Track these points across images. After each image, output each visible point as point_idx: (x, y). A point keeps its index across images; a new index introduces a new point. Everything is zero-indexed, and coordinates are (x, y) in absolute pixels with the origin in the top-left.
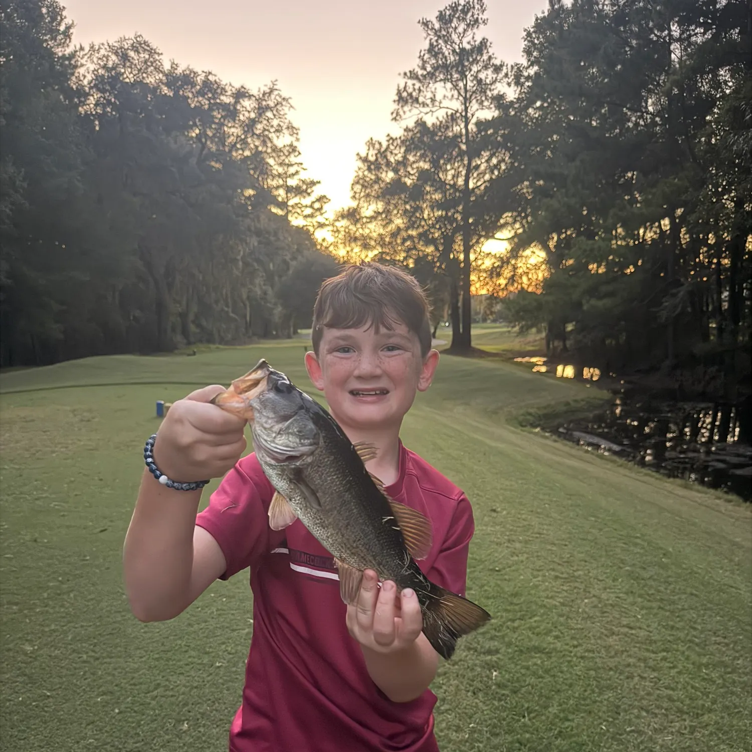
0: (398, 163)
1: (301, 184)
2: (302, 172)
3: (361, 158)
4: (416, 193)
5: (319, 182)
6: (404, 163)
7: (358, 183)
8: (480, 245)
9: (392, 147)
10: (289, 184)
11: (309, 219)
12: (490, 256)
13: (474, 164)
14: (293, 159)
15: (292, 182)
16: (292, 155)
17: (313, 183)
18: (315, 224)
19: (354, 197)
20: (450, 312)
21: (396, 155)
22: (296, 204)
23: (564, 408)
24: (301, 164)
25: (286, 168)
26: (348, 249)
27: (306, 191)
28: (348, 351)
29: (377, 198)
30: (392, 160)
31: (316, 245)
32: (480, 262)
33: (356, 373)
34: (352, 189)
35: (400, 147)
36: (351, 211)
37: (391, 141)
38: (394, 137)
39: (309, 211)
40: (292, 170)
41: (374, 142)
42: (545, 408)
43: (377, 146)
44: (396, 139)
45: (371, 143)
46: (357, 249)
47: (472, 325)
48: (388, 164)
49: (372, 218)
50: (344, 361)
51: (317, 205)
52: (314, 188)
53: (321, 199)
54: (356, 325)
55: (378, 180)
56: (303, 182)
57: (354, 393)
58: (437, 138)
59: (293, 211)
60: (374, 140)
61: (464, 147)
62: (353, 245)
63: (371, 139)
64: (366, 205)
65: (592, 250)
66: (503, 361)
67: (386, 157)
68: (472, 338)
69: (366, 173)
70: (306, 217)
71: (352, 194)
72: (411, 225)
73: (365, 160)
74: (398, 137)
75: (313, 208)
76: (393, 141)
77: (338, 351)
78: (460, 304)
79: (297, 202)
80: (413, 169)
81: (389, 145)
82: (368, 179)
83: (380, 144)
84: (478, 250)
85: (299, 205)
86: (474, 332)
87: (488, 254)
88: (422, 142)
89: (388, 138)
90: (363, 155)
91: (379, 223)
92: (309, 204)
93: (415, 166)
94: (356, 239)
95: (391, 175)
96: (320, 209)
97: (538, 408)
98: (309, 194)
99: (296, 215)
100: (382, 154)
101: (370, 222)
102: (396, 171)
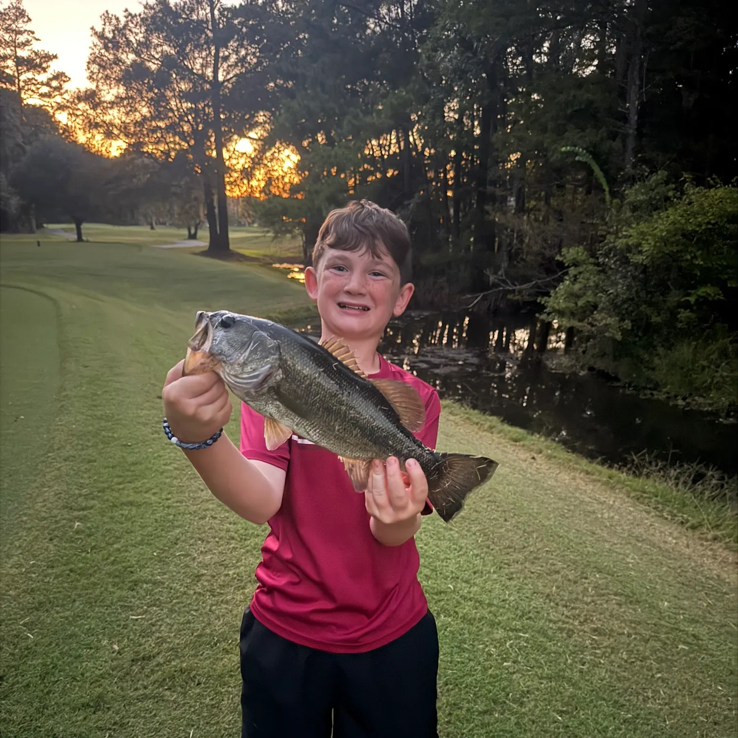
0: (139, 43)
1: (33, 55)
2: (34, 42)
3: (96, 33)
4: (161, 80)
5: (55, 57)
6: (146, 44)
7: (94, 62)
8: (233, 144)
9: (131, 25)
10: (18, 54)
11: (47, 99)
12: (245, 156)
13: (221, 54)
14: (21, 25)
15: (23, 53)
16: (21, 21)
17: (49, 57)
18: (54, 104)
19: (91, 78)
20: (206, 212)
21: (137, 34)
22: (30, 80)
23: (305, 314)
24: (33, 33)
25: (14, 36)
26: (90, 136)
27: (40, 66)
28: (342, 270)
29: (118, 81)
30: (132, 38)
31: (57, 129)
32: (234, 162)
33: (346, 288)
34: (89, 69)
35: (140, 26)
36: (88, 93)
37: (130, 17)
38: (133, 14)
39: (45, 89)
40: (22, 38)
41: (110, 16)
42: (286, 313)
43: (114, 21)
44: (136, 15)
45: (107, 17)
46: (99, 137)
47: (230, 228)
48: (128, 43)
49: (113, 104)
50: (338, 278)
51: (54, 84)
52: (50, 63)
53: (59, 76)
54: (352, 249)
55: (117, 61)
56: (36, 54)
57: (342, 305)
58: (181, 21)
59: (26, 88)
60: (110, 12)
61: (210, 35)
62: (95, 132)
63: (107, 12)
64: (105, 87)
65: (329, 157)
66: (261, 266)
67: (124, 35)
68: (230, 241)
69: (103, 51)
70: (42, 95)
71: (88, 74)
72: (157, 116)
73: (101, 36)
74: (137, 14)
75: (51, 87)
76: (133, 17)
77: (335, 268)
78: (216, 204)
79: (31, 77)
80: (157, 53)
81: (127, 21)
82: (105, 59)
83: (117, 19)
84: (231, 149)
85: (34, 81)
86: (232, 235)
87: (243, 154)
88: (164, 22)
89: (126, 14)
90: (99, 29)
91: (122, 109)
92: (45, 80)
93: (159, 49)
94: (97, 126)
95: (132, 56)
96: (59, 88)
97: (280, 313)
98: (44, 70)
99: (30, 92)
100: (120, 31)
101: (111, 108)
102: (137, 53)
